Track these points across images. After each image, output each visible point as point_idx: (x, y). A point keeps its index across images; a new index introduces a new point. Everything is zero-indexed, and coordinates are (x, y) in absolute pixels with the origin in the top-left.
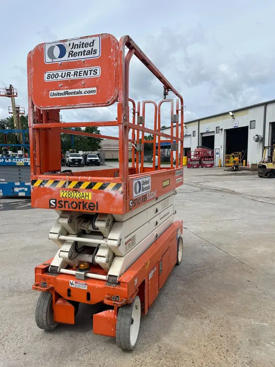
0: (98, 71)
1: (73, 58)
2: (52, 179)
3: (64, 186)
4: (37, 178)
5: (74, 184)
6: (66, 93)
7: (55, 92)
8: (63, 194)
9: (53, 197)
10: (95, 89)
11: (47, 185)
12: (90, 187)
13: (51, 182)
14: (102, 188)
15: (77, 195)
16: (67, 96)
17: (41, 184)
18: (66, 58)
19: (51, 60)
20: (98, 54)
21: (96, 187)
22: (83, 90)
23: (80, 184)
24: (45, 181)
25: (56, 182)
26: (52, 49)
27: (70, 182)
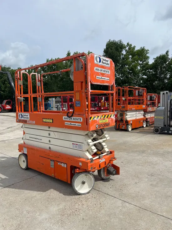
0: (109, 72)
1: (103, 64)
2: (97, 115)
3: (101, 118)
4: (92, 116)
5: (103, 116)
6: (101, 78)
7: (98, 77)
8: (100, 122)
9: (97, 123)
10: (109, 78)
11: (95, 119)
12: (107, 117)
13: (97, 117)
14: (110, 117)
15: (104, 121)
16: (101, 79)
17: (93, 119)
18: (101, 63)
19: (96, 62)
20: (109, 66)
21: (109, 117)
22: (106, 78)
23: (105, 116)
24: (95, 117)
25: (98, 116)
26: (97, 57)
27: (102, 116)
